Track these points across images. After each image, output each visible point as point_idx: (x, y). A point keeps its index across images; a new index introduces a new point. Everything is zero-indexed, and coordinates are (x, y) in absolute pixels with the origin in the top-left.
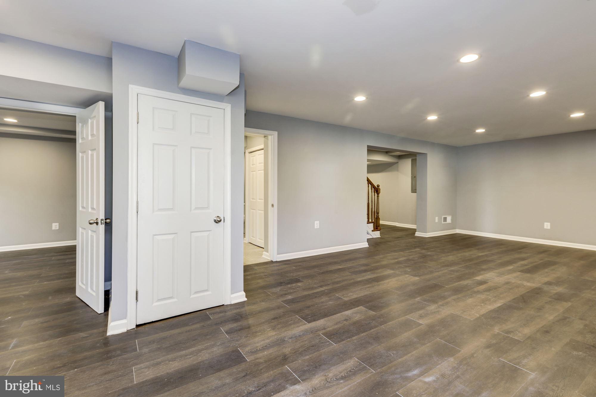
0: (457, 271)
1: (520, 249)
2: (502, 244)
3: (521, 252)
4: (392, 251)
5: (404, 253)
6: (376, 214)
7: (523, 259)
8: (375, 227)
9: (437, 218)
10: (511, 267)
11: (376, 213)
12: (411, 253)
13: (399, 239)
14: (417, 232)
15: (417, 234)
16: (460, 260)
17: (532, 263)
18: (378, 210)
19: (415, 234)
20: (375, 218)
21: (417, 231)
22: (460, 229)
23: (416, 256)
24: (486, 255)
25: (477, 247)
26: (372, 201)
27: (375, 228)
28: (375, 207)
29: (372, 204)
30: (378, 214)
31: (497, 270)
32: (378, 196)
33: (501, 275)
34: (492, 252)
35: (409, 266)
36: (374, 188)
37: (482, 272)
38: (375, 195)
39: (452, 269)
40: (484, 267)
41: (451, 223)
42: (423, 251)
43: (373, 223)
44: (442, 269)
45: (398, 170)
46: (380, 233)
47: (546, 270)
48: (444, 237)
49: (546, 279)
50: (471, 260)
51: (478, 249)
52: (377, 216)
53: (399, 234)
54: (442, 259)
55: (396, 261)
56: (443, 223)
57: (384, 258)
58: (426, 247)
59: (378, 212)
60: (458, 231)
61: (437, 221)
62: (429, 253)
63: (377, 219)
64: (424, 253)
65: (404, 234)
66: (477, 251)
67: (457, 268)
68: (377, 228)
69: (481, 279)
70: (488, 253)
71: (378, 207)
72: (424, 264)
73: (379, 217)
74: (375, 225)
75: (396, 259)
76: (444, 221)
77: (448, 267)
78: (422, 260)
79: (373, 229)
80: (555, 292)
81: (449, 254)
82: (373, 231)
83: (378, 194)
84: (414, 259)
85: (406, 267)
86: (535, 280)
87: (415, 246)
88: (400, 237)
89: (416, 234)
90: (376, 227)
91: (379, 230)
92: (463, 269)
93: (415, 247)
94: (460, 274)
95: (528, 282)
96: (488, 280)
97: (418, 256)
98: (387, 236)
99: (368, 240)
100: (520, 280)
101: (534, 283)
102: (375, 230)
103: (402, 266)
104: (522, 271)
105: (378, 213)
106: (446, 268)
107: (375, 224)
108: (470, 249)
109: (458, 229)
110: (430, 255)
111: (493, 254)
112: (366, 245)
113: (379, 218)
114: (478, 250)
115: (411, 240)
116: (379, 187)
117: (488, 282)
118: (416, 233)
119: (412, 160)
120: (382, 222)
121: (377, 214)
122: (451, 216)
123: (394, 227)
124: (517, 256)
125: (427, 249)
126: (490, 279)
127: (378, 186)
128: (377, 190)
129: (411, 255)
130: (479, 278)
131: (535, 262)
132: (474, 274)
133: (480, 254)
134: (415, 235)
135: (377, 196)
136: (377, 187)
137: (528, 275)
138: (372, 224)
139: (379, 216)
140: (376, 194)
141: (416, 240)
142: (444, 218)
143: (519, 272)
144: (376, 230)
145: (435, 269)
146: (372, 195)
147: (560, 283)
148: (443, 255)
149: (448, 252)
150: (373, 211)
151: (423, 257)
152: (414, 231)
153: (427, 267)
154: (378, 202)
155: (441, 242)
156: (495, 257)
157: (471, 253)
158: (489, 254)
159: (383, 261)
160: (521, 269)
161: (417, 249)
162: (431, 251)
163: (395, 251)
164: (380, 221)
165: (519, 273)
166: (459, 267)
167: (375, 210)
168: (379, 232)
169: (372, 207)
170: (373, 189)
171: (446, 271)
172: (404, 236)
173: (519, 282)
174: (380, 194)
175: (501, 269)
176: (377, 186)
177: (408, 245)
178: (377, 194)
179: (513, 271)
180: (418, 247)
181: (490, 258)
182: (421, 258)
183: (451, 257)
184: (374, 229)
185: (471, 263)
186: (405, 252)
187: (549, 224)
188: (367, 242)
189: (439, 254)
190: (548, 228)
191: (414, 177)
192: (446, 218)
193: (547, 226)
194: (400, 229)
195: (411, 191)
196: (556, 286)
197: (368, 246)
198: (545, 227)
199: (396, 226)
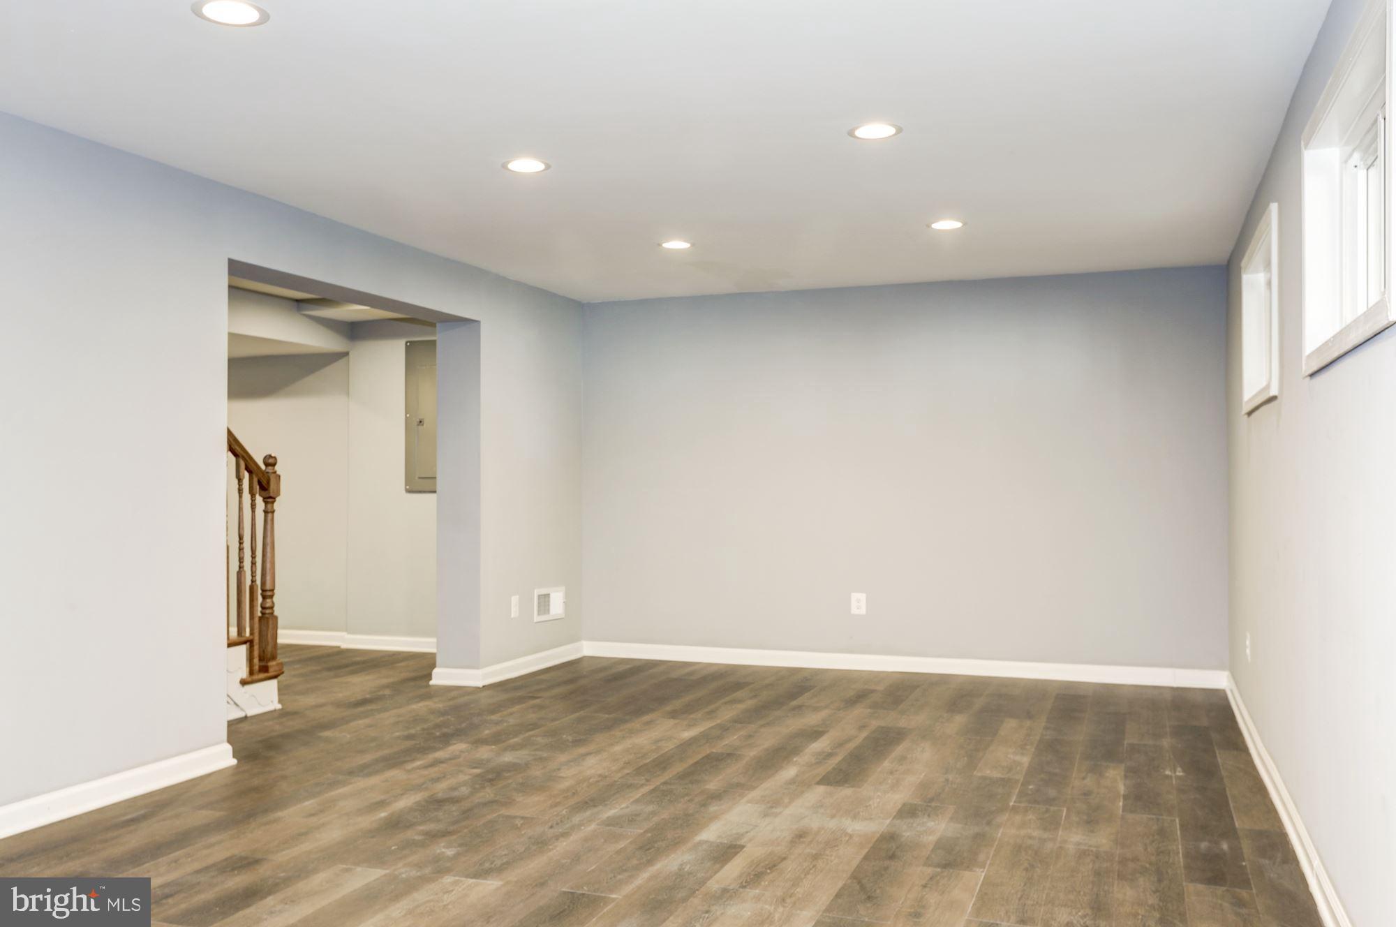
0: (632, 819)
1: (793, 695)
2: (738, 686)
3: (800, 707)
4: (351, 773)
5: (409, 771)
6: (260, 599)
7: (815, 734)
8: (256, 661)
9: (515, 600)
10: (790, 772)
11: (260, 591)
12: (436, 769)
13: (369, 707)
14: (440, 667)
15: (441, 677)
16: (627, 771)
17: (841, 745)
18: (268, 578)
19: (429, 676)
20: (256, 620)
21: (437, 664)
22: (593, 638)
23: (463, 778)
24: (706, 737)
25: (669, 708)
26: (241, 538)
27: (256, 668)
28: (253, 564)
29: (241, 549)
30: (272, 597)
31: (754, 788)
32: (268, 512)
33: (772, 807)
34: (719, 721)
35: (445, 834)
36: (250, 472)
37: (713, 808)
38: (253, 506)
39: (611, 812)
40: (713, 785)
41: (563, 616)
42: (484, 752)
43: (245, 643)
44: (576, 819)
45: (345, 389)
46: (279, 690)
47: (886, 764)
48: (542, 677)
49: (897, 798)
50: (662, 763)
51: (673, 714)
52: (263, 608)
53: (361, 684)
54: (562, 775)
55: (383, 815)
56: (536, 618)
57: (322, 811)
58: (487, 732)
59: (268, 587)
60: (590, 649)
61: (514, 612)
62: (508, 758)
63: (267, 620)
64: (488, 761)
65: (385, 681)
66: (672, 722)
67: (627, 807)
68: (264, 669)
69: (719, 837)
70: (709, 724)
71: (268, 565)
72: (504, 811)
73: (276, 613)
74: (256, 653)
75: (381, 804)
76: (539, 614)
77: (596, 810)
78: (488, 793)
79: (243, 673)
80: (932, 839)
81: (582, 750)
82: (244, 683)
83: (269, 500)
84: (456, 794)
85: (433, 836)
86: (870, 805)
87: (445, 730)
88: (368, 696)
89: (434, 675)
90: (261, 659)
91: (275, 677)
92: (650, 808)
93: (446, 739)
94: (646, 832)
95: (855, 817)
96: (740, 836)
97: (467, 778)
98: (310, 700)
99: (236, 730)
100: (833, 817)
101: (871, 819)
102: (255, 677)
103: (417, 838)
104: (825, 780)
105: (268, 594)
106: (588, 813)
107: (256, 647)
108: (646, 718)
109: (587, 640)
110: (514, 768)
111: (724, 729)
112: (221, 757)
113: (276, 618)
114: (673, 718)
115: (421, 707)
116: (274, 465)
117: (742, 842)
118: (435, 671)
119: (410, 348)
120: (286, 636)
121: (264, 597)
122: (564, 588)
123: (329, 655)
124: (795, 724)
125: (496, 739)
126: (747, 832)
127: (271, 461)
128: (264, 482)
129: (438, 780)
130: (711, 834)
131: (849, 740)
132: (690, 822)
133: (687, 734)
134: (432, 683)
135: (266, 512)
136: (263, 467)
137: (846, 792)
138: (243, 649)
139: (275, 608)
140: (259, 500)
141: (440, 706)
142: (539, 596)
143: (819, 783)
144: (262, 676)
145: (551, 827)
146: (240, 509)
147: (933, 804)
148: (563, 758)
149: (577, 743)
150: (248, 582)
151: (491, 780)
152: (426, 663)
153: (518, 822)
154: (269, 540)
155: (537, 701)
156: (732, 739)
157: (655, 733)
158: (712, 728)
159: (323, 825)
160: (822, 770)
161: (458, 747)
162: (514, 748)
163: (365, 770)
164: (280, 632)
165: (821, 789)
166: (637, 801)
167: (253, 581)
168: (273, 683)
169: (241, 567)
170: (247, 475)
171: (593, 826)
172: (387, 692)
173: (832, 824)
174: (277, 499)
175: (765, 785)
176: (267, 465)
177: (412, 731)
178: (266, 503)
179: (799, 786)
180: (458, 734)
181: (719, 747)
182: (483, 787)
183: (591, 761)
184: (251, 673)
185: (666, 776)
186: (410, 766)
187: (863, 597)
188: (229, 741)
189: (545, 755)
190: (863, 611)
191: (418, 420)
192: (548, 595)
193: (859, 603)
194: (358, 659)
195: (406, 485)
196: (929, 816)
197: (234, 762)
198: (854, 611)
199: (339, 647)
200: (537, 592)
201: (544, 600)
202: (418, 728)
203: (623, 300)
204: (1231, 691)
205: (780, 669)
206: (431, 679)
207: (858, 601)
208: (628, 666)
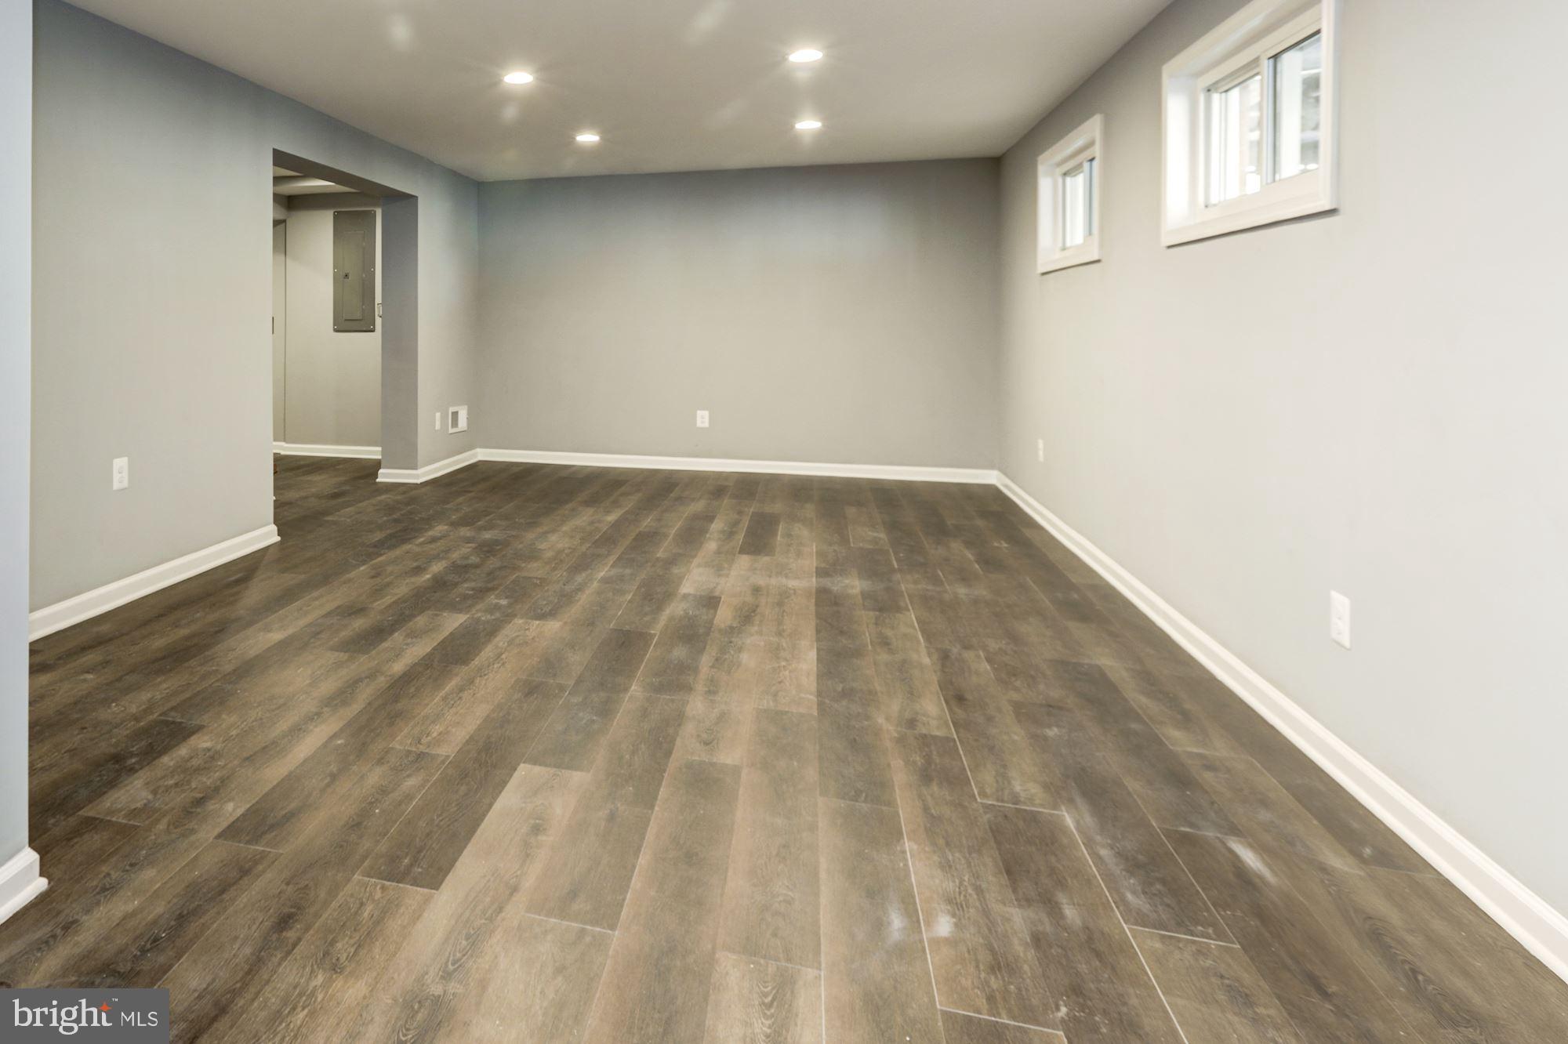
0: (621, 579)
7: (708, 517)
9: (438, 415)
10: (710, 545)
12: (438, 544)
13: (345, 499)
14: (385, 469)
15: (385, 476)
17: (734, 526)
19: (374, 476)
21: (383, 466)
23: (465, 550)
24: (626, 521)
31: (694, 556)
33: (718, 570)
35: (488, 589)
37: (675, 571)
39: (601, 574)
40: (661, 554)
41: (466, 429)
42: (466, 532)
49: (810, 563)
51: (588, 503)
54: (539, 548)
56: (451, 431)
57: (379, 574)
58: (455, 516)
60: (481, 455)
61: (438, 426)
62: (488, 535)
64: (475, 538)
65: (338, 479)
66: (591, 509)
67: (610, 571)
69: (696, 591)
70: (621, 511)
72: (519, 573)
75: (419, 569)
76: (452, 427)
77: (587, 572)
78: (495, 562)
80: (855, 592)
81: (540, 530)
84: (470, 562)
85: (480, 591)
86: (792, 568)
87: (420, 515)
88: (336, 491)
89: (379, 476)
92: (628, 571)
93: (427, 522)
94: (639, 588)
95: (787, 576)
96: (711, 590)
97: (468, 550)
100: (770, 576)
101: (799, 578)
103: (468, 592)
104: (743, 551)
106: (583, 575)
108: (569, 507)
109: (480, 447)
110: (499, 542)
111: (635, 514)
112: (272, 535)
114: (589, 506)
117: (716, 594)
118: (381, 471)
119: (337, 217)
122: (466, 407)
124: (686, 510)
125: (466, 522)
126: (714, 588)
129: (446, 552)
130: (688, 589)
131: (739, 522)
132: (666, 580)
133: (612, 518)
134: (378, 480)
137: (766, 559)
142: (453, 413)
143: (740, 553)
145: (565, 584)
147: (838, 567)
148: (530, 535)
151: (489, 552)
152: (377, 465)
153: (537, 581)
156: (648, 522)
157: (585, 518)
158: (625, 514)
159: (389, 583)
160: (734, 544)
161: (441, 528)
162: (486, 528)
165: (746, 557)
166: (614, 566)
171: (595, 584)
172: (348, 487)
173: (774, 582)
175: (701, 555)
177: (394, 516)
179: (725, 555)
180: (433, 518)
181: (642, 528)
182: (487, 557)
183: (553, 538)
185: (621, 548)
187: (706, 413)
188: (276, 522)
189: (514, 533)
190: (706, 425)
191: (344, 274)
192: (457, 412)
193: (703, 418)
194: (302, 463)
195: (334, 325)
196: (841, 575)
197: (279, 539)
198: (699, 424)
199: (279, 454)
200: (452, 410)
201: (455, 414)
202: (398, 514)
203: (511, 179)
204: (1006, 486)
205: (642, 471)
206: (377, 478)
207: (703, 417)
208: (521, 468)
